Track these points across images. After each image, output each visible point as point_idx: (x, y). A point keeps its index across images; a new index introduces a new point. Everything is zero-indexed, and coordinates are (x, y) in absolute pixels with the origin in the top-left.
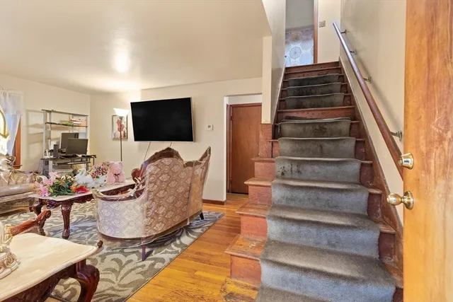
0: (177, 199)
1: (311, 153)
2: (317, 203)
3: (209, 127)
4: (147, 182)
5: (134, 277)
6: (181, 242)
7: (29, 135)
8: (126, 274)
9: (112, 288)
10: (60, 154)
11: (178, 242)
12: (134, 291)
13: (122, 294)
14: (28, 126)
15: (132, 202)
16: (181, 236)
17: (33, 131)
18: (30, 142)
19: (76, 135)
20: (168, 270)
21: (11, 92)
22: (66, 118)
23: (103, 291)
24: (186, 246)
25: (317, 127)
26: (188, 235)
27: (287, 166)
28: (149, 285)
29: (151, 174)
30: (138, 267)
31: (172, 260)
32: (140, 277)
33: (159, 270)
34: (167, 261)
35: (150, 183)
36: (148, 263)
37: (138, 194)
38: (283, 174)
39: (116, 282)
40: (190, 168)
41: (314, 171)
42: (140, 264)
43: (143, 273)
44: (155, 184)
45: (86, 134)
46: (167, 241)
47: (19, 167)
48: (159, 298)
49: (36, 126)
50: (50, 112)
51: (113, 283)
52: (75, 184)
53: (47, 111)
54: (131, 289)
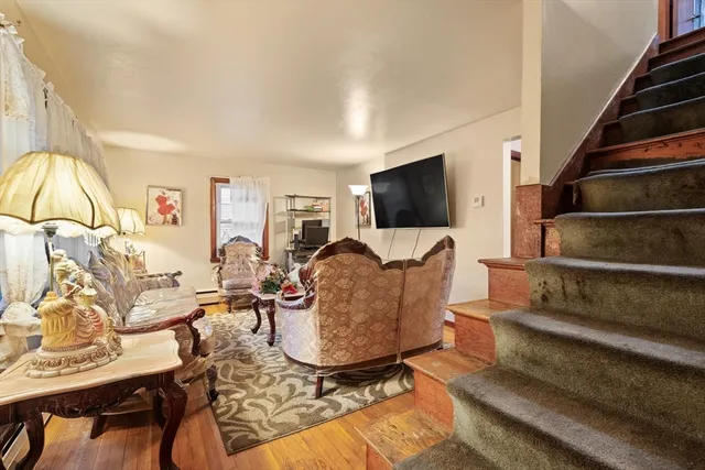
0: (373, 319)
1: (648, 250)
2: (603, 388)
3: (476, 200)
4: (317, 288)
5: (291, 417)
6: (382, 388)
7: (276, 225)
8: (285, 410)
9: (260, 423)
10: (301, 245)
11: (378, 387)
12: (276, 437)
13: (263, 435)
14: (275, 215)
15: (303, 313)
16: (389, 378)
17: (280, 219)
18: (277, 232)
19: (320, 222)
20: (334, 426)
21: (260, 179)
22: (309, 203)
23: (249, 422)
24: (386, 398)
25: (690, 180)
26: (401, 380)
27: (553, 281)
28: (297, 436)
29: (322, 277)
30: (304, 406)
31: (350, 411)
32: (296, 420)
33: (324, 420)
34: (343, 409)
35: (321, 289)
36: (319, 403)
37: (309, 302)
38: (544, 298)
39: (270, 416)
40: (397, 272)
41: (627, 300)
42: (310, 402)
43: (302, 416)
44: (330, 291)
45: (329, 220)
46: (365, 380)
47: (267, 259)
48: (293, 460)
49: (281, 214)
50: (294, 197)
51: (266, 415)
52: (286, 282)
53: (290, 196)
54: (275, 432)
